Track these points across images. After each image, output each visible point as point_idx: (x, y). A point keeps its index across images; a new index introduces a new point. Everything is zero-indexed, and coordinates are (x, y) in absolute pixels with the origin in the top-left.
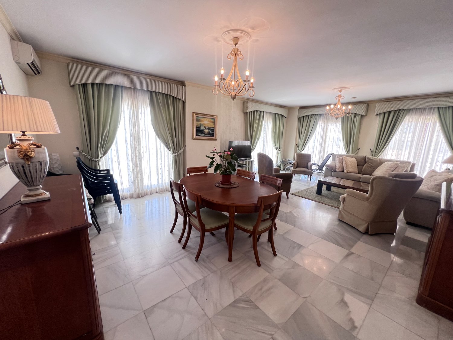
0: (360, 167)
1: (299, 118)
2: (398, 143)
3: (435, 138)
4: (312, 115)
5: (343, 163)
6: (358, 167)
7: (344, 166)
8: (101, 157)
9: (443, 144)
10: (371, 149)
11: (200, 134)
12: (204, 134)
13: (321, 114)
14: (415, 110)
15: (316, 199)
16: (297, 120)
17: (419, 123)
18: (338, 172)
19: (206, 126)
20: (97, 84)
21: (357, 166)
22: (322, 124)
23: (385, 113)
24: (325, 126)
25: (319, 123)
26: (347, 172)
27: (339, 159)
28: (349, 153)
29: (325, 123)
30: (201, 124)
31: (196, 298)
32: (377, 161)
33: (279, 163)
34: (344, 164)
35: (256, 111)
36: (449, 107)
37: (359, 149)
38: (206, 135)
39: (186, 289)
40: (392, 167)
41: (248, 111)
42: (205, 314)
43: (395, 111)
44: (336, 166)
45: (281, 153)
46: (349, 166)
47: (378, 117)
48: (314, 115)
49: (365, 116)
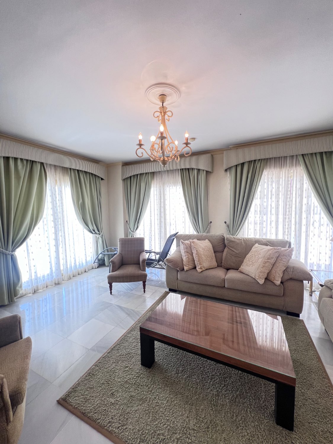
0: (218, 254)
1: (124, 180)
2: (260, 211)
3: (305, 201)
4: (141, 174)
5: (192, 253)
6: (216, 256)
7: (195, 259)
9: (316, 209)
10: (225, 222)
13: (153, 173)
14: (273, 159)
16: (121, 182)
17: (281, 180)
18: (187, 271)
21: (214, 255)
22: (157, 188)
23: (237, 166)
24: (162, 191)
25: (152, 184)
26: (201, 270)
27: (185, 247)
28: (199, 232)
29: (160, 187)
32: (242, 242)
33: (101, 255)
34: (194, 254)
36: (315, 153)
37: (211, 222)
40: (272, 258)
43: (250, 162)
44: (182, 260)
45: (102, 237)
46: (204, 258)
47: (228, 173)
48: (143, 174)
49: (210, 172)
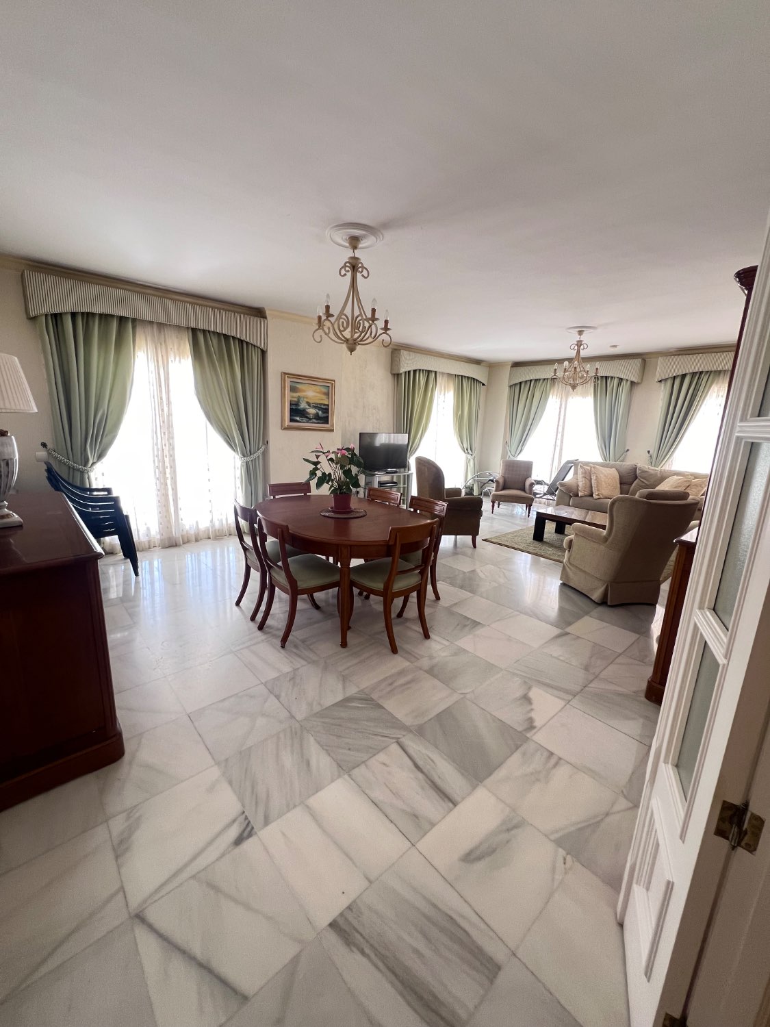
0: (625, 487)
1: (511, 386)
4: (536, 380)
5: (591, 479)
6: (621, 488)
7: (593, 485)
8: (93, 464)
10: (649, 452)
11: (298, 418)
12: (307, 417)
13: (554, 379)
15: (530, 549)
16: (507, 389)
18: (581, 497)
19: (311, 401)
20: (83, 314)
21: (619, 485)
22: (556, 399)
23: (674, 378)
24: (563, 404)
25: (551, 396)
26: (598, 497)
27: (584, 471)
28: (608, 459)
29: (562, 398)
30: (299, 397)
31: (278, 697)
32: (657, 473)
33: (470, 481)
34: (593, 480)
35: (420, 370)
37: (628, 450)
38: (310, 419)
39: (262, 687)
40: (680, 487)
41: (402, 371)
42: (292, 717)
43: (694, 374)
44: (578, 486)
45: (474, 460)
46: (604, 485)
47: (663, 385)
48: (540, 379)
49: (638, 383)
